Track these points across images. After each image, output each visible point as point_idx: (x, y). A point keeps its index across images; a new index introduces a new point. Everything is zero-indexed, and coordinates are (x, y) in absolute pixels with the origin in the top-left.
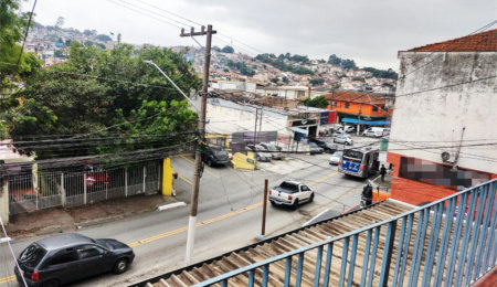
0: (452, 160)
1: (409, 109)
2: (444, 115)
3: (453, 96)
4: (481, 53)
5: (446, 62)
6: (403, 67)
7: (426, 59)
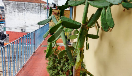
0: (24, 31)
1: (10, 18)
2: (19, 19)
3: (21, 14)
4: (26, 3)
5: (17, 5)
6: (5, 6)
7: (11, 3)
